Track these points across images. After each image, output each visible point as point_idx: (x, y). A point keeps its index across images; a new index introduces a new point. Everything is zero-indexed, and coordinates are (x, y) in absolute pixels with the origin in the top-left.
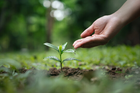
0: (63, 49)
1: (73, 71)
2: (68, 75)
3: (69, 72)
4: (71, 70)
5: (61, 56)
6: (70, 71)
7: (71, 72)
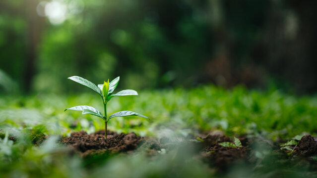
0: (110, 91)
1: (135, 140)
2: (124, 148)
3: (127, 142)
4: (133, 137)
5: (105, 105)
6: (130, 139)
7: (132, 141)
